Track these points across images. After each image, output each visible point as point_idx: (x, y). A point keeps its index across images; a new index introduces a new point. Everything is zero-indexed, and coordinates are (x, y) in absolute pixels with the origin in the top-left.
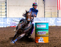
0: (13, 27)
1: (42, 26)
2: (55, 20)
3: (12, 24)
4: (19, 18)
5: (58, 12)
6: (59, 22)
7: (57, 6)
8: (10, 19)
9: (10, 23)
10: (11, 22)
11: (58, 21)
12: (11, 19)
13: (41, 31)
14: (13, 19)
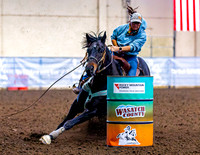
0: (19, 89)
1: (131, 88)
2: (163, 65)
3: (13, 78)
4: (38, 60)
5: (174, 39)
6: (180, 72)
7: (172, 16)
8: (7, 60)
9: (8, 75)
10: (11, 72)
11: (175, 68)
12: (12, 60)
13: (130, 106)
14: (17, 60)
